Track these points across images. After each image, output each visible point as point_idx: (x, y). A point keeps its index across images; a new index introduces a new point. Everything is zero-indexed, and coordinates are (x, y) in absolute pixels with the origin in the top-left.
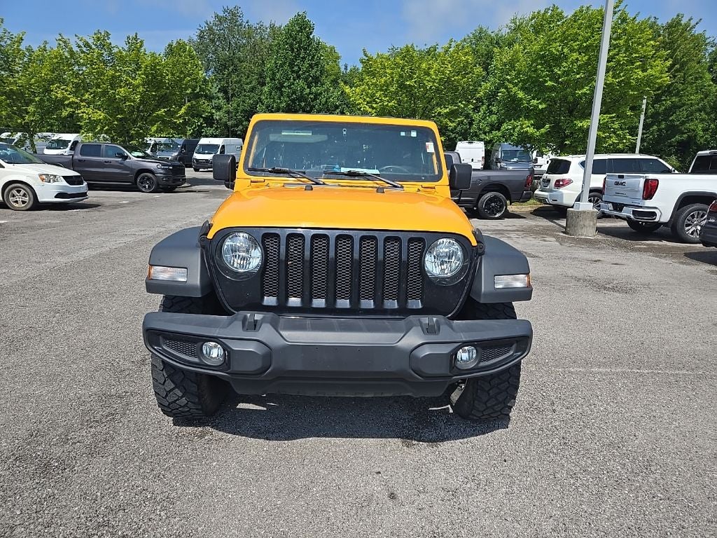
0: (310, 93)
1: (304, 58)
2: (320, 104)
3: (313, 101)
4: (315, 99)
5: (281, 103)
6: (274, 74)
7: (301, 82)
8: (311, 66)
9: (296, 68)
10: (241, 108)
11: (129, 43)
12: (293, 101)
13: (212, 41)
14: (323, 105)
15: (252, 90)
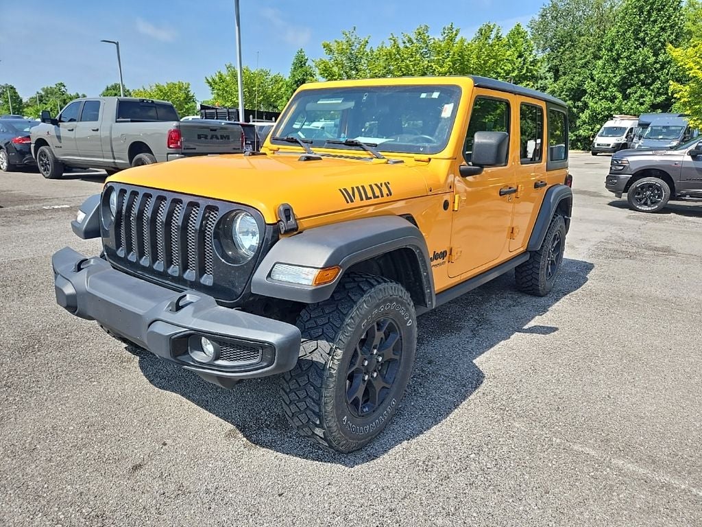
0: (655, 62)
1: (655, 21)
2: (667, 74)
3: (658, 72)
4: (662, 68)
5: (615, 76)
6: (613, 45)
7: (645, 50)
8: (663, 29)
9: (642, 35)
10: (568, 85)
11: (444, 33)
12: (631, 74)
13: (554, 18)
14: (672, 74)
15: (585, 65)
